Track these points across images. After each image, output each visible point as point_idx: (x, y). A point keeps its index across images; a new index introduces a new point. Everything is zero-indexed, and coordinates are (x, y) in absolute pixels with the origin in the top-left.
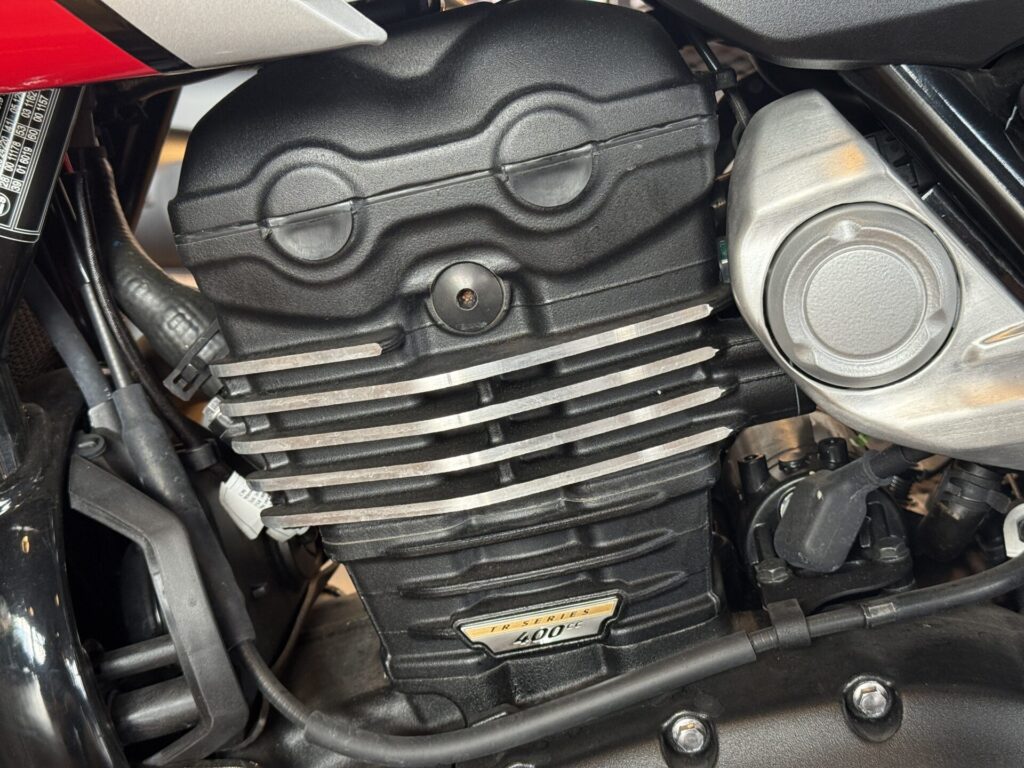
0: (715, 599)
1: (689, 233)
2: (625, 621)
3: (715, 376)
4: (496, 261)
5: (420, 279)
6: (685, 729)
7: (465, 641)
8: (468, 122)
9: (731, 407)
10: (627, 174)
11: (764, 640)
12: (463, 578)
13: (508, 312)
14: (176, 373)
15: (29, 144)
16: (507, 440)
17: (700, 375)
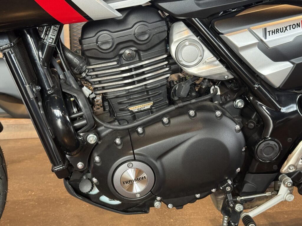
0: (168, 102)
1: (163, 44)
2: (154, 106)
3: (167, 66)
4: (134, 49)
5: (122, 52)
6: (165, 120)
7: (129, 110)
8: (130, 27)
9: (170, 71)
10: (154, 35)
11: (176, 106)
12: (128, 100)
13: (135, 57)
14: (76, 69)
15: (56, 30)
16: (136, 77)
17: (165, 66)
